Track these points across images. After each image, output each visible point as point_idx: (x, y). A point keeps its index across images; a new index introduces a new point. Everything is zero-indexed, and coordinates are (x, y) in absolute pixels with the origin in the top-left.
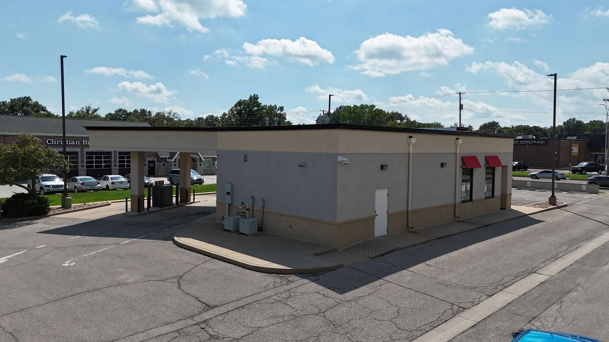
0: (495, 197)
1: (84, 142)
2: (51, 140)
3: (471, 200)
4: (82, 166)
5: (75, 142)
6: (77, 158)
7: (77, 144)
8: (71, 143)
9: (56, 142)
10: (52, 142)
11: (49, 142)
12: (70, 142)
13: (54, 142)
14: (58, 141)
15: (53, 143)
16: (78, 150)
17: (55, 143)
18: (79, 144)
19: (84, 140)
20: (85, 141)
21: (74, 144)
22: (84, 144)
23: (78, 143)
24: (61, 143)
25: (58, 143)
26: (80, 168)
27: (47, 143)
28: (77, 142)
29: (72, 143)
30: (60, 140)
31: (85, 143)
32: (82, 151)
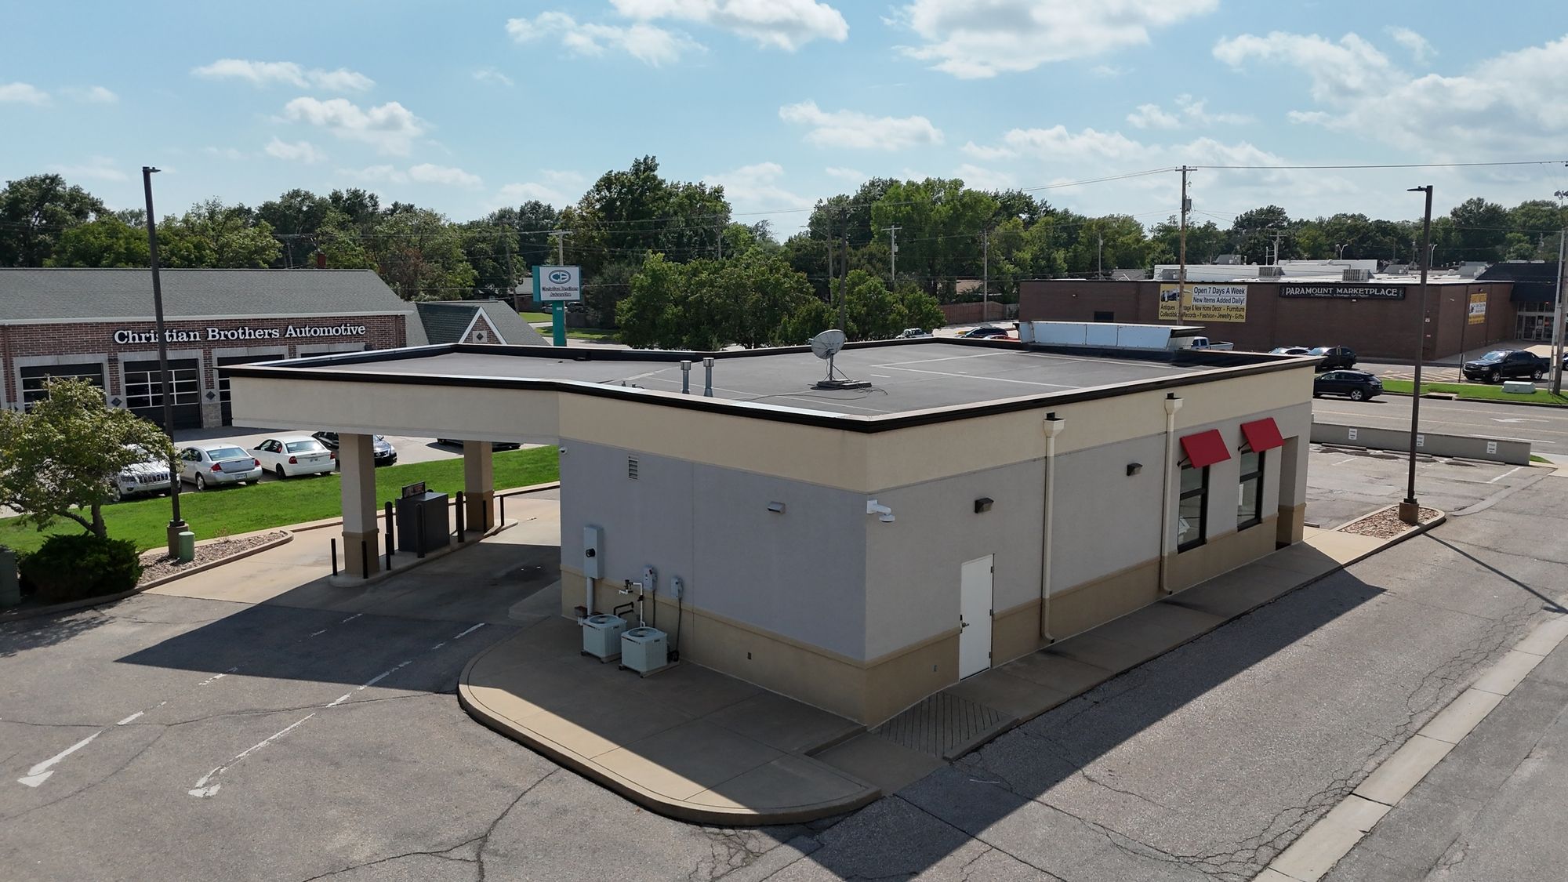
0: (1264, 521)
1: (210, 334)
2: (126, 333)
3: (1202, 540)
4: (211, 396)
5: (188, 336)
6: (195, 375)
7: (192, 339)
8: (178, 337)
9: (140, 339)
10: (128, 337)
11: (122, 337)
12: (175, 335)
13: (134, 339)
14: (143, 335)
15: (131, 341)
16: (197, 354)
17: (137, 341)
18: (198, 339)
19: (210, 330)
20: (213, 331)
21: (186, 339)
23: (195, 336)
24: (153, 340)
25: (144, 341)
26: (205, 401)
27: (117, 340)
28: (192, 334)
29: (180, 339)
30: (149, 332)
31: (214, 336)
32: (208, 358)
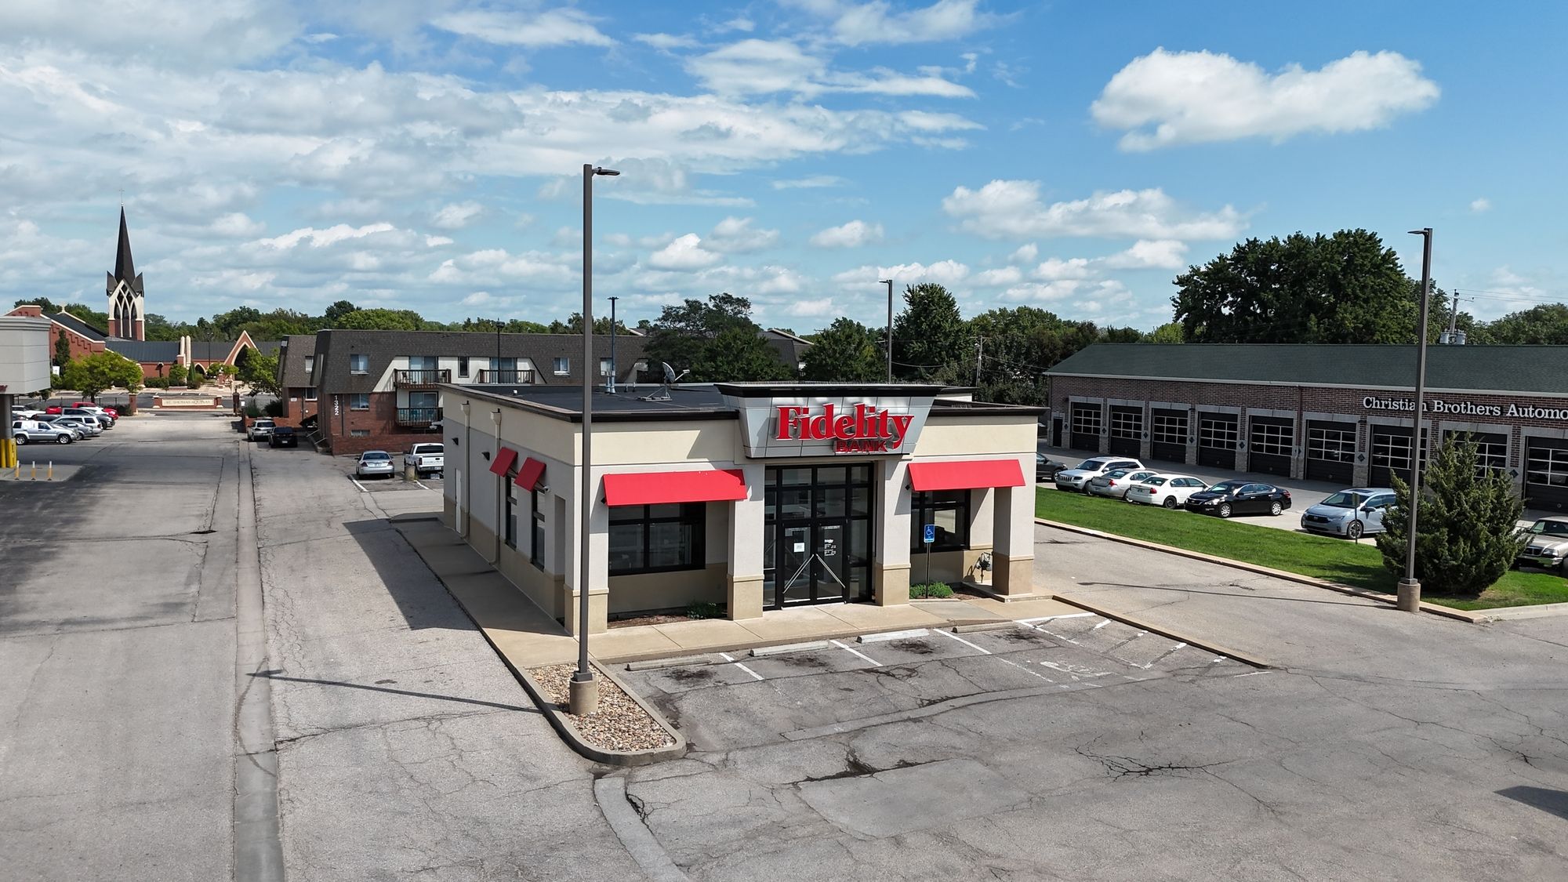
1: (1436, 406)
2: (1371, 399)
8: (1409, 406)
9: (1381, 405)
10: (1372, 403)
11: (1368, 403)
12: (1407, 403)
13: (1376, 405)
14: (1383, 402)
15: (1374, 406)
16: (1427, 424)
17: (1378, 407)
19: (1436, 402)
20: (1439, 403)
22: (1436, 410)
24: (1390, 408)
27: (1365, 405)
30: (1388, 400)
32: (1435, 428)
